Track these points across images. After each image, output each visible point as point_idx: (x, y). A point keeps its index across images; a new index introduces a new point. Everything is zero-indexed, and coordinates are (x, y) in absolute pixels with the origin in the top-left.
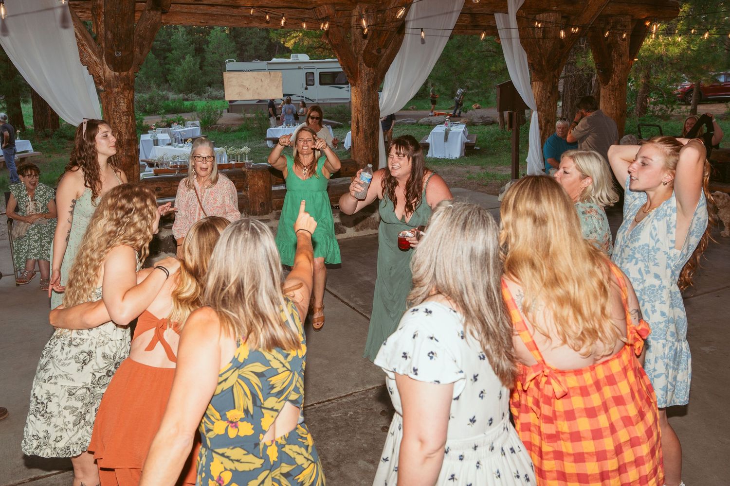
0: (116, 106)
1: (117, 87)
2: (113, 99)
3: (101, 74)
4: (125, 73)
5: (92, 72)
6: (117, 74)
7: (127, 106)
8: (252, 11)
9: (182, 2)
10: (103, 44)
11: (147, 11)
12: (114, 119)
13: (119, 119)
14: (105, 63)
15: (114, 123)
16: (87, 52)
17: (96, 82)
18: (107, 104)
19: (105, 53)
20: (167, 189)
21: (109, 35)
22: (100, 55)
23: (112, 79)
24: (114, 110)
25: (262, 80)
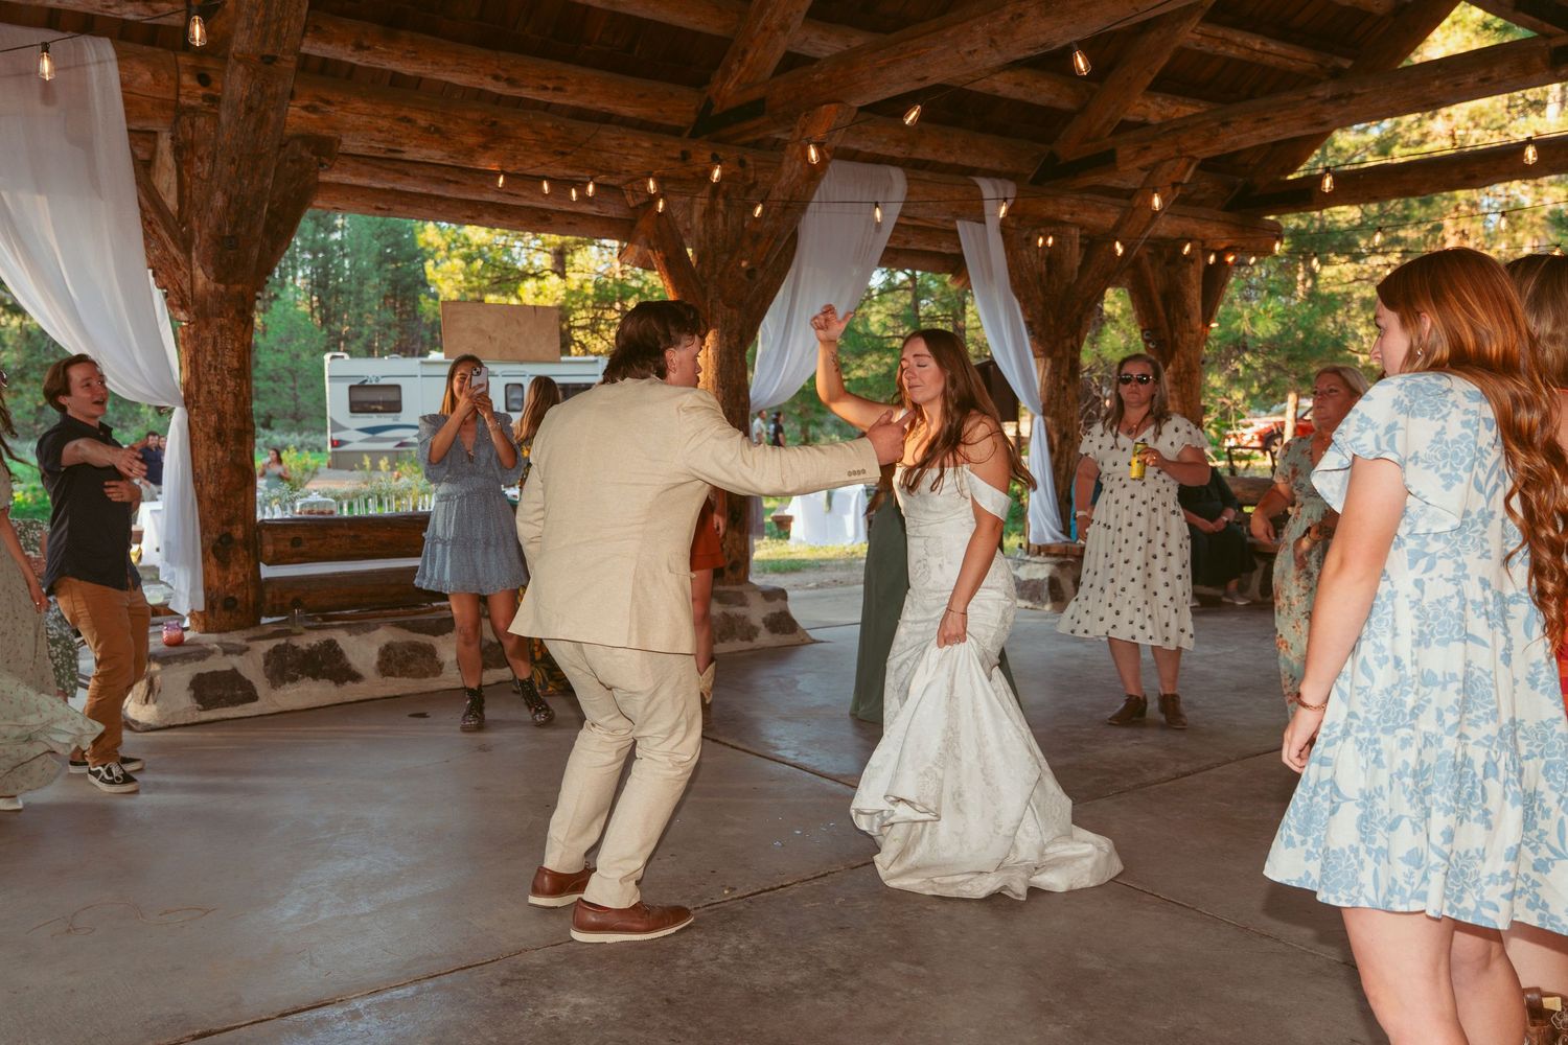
0: (215, 356)
1: (220, 314)
2: (210, 341)
3: (186, 286)
4: (239, 287)
5: (166, 282)
6: (222, 287)
7: (239, 357)
8: (501, 180)
9: (360, 151)
10: (196, 223)
11: (288, 164)
12: (208, 383)
13: (222, 383)
14: (196, 263)
15: (209, 392)
16: (160, 238)
17: (170, 305)
18: (196, 351)
19: (197, 241)
20: (315, 543)
21: (219, 200)
22: (186, 245)
23: (209, 298)
24: (210, 365)
25: (518, 322)
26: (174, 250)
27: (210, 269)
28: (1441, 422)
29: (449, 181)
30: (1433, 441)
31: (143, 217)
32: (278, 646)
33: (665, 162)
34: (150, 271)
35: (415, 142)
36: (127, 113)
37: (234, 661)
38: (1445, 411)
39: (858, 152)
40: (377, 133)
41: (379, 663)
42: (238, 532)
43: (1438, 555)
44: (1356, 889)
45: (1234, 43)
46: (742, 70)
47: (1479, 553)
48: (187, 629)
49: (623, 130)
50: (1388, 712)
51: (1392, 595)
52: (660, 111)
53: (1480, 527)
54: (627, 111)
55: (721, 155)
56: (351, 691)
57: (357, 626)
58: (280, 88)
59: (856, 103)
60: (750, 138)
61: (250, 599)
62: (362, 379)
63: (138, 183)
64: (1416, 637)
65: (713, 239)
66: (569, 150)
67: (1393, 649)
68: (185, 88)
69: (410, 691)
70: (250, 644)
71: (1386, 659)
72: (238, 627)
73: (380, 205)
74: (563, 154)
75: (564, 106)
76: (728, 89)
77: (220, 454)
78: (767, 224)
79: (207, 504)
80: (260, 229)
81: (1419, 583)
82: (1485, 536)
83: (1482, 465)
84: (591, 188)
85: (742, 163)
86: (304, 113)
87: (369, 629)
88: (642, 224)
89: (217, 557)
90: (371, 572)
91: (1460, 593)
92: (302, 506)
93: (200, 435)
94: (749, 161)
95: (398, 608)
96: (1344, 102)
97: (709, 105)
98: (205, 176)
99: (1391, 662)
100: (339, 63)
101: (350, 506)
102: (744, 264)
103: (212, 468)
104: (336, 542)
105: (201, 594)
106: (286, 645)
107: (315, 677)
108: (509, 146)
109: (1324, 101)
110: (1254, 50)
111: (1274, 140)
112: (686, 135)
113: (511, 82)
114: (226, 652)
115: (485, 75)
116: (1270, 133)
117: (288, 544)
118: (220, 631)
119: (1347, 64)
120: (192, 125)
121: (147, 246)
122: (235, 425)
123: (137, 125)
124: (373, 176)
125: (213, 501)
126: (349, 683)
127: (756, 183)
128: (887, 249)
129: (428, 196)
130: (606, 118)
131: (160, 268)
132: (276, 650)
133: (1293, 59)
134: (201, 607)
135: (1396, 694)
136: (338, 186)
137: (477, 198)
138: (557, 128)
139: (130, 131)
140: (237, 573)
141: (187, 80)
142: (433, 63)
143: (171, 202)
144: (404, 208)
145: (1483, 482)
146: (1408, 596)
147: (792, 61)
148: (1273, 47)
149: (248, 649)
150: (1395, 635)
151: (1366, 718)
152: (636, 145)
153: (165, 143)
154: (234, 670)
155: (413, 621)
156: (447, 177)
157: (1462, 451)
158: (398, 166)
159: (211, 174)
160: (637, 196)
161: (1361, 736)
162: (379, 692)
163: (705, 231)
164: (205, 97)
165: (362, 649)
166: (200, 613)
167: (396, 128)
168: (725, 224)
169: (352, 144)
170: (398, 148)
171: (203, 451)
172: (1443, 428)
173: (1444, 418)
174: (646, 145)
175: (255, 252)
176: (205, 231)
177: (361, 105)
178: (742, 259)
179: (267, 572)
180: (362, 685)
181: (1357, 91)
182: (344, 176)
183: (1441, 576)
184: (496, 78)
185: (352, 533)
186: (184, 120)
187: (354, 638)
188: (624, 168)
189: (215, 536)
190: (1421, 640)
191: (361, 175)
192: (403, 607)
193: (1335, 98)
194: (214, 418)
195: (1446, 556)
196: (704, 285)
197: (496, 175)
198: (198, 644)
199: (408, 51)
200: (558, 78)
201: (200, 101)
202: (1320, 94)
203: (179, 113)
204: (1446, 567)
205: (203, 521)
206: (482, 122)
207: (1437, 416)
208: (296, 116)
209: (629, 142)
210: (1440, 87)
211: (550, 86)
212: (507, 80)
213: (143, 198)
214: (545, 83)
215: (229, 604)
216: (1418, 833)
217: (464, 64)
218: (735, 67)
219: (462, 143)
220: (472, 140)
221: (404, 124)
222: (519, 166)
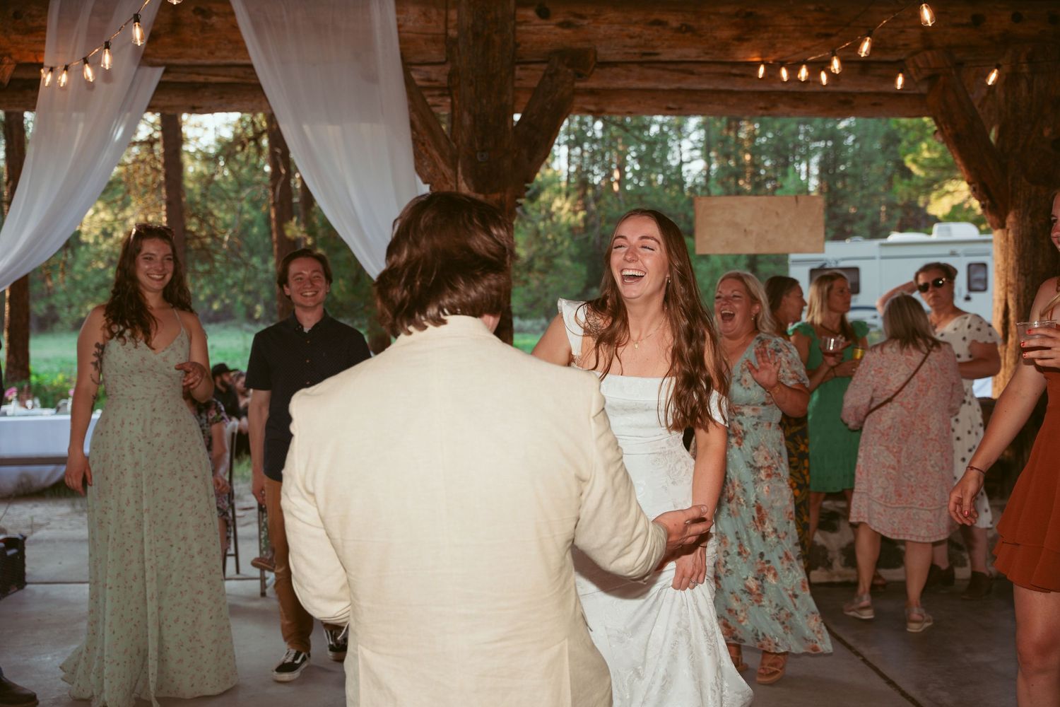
4: (498, 196)
8: (761, 70)
9: (618, 58)
14: (461, 177)
16: (431, 157)
22: (454, 161)
25: (777, 214)
26: (443, 166)
27: (471, 180)
29: (735, 75)
33: (949, 31)
35: (668, 43)
40: (628, 41)
55: (1026, 13)
66: (832, 31)
73: (671, 105)
74: (828, 36)
85: (1054, 19)
86: (558, 30)
102: (1046, 134)
108: (766, 36)
129: (718, 92)
136: (618, 92)
144: (695, 106)
160: (921, 71)
167: (646, 32)
170: (651, 51)
177: (612, 15)
178: (1045, 128)
188: (901, 42)
197: (757, 65)
203: (446, 45)
206: (737, 15)
208: (552, 33)
219: (715, 38)
220: (726, 34)
221: (655, 28)
222: (779, 54)
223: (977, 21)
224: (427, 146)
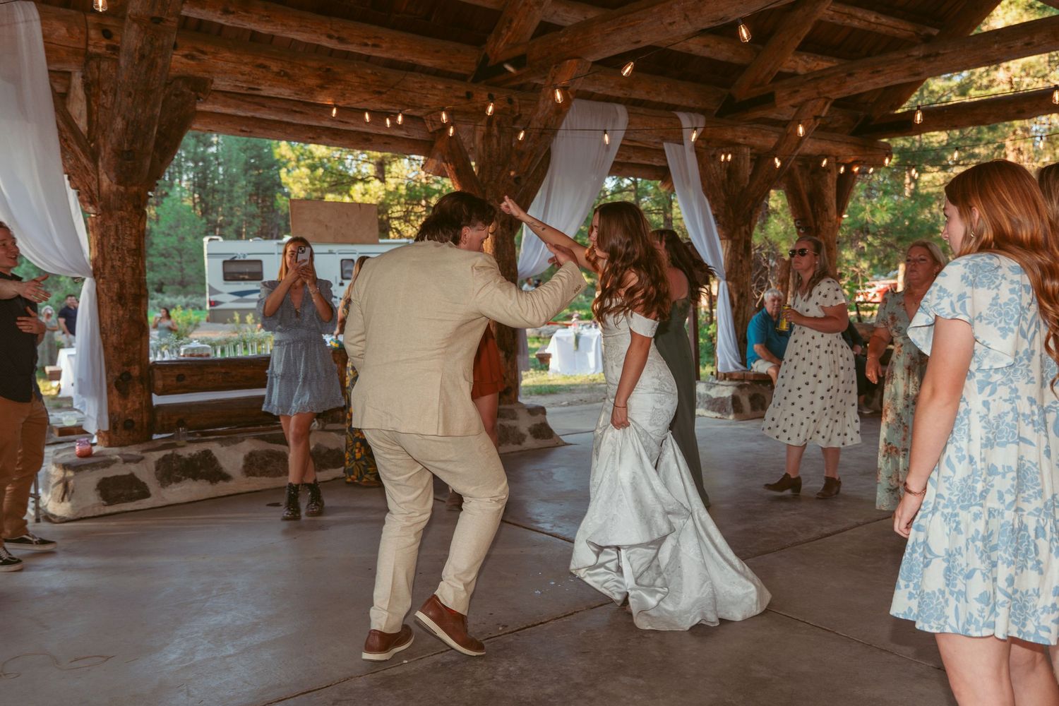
0: (117, 240)
1: (121, 209)
2: (113, 228)
3: (94, 187)
4: (135, 189)
5: (78, 184)
6: (122, 188)
7: (136, 240)
8: (334, 111)
9: (228, 89)
10: (101, 141)
11: (173, 97)
12: (112, 260)
13: (122, 260)
14: (101, 170)
15: (113, 267)
16: (73, 151)
17: (82, 201)
18: (102, 236)
19: (103, 154)
20: (196, 378)
21: (119, 124)
22: (94, 156)
23: (112, 196)
24: (113, 246)
25: (347, 215)
26: (84, 160)
27: (113, 175)
28: (995, 291)
29: (296, 112)
30: (991, 305)
31: (60, 136)
32: (166, 455)
33: (454, 100)
34: (66, 176)
35: (269, 83)
36: (48, 58)
37: (133, 468)
38: (998, 282)
39: (593, 93)
40: (240, 76)
41: (244, 467)
42: (135, 371)
43: (998, 383)
44: (943, 619)
45: (856, 17)
46: (510, 34)
47: (1026, 380)
48: (95, 444)
49: (423, 76)
50: (964, 494)
51: (968, 412)
52: (451, 62)
53: (1025, 362)
54: (427, 62)
55: (495, 94)
56: (222, 488)
57: (228, 439)
58: (166, 41)
59: (591, 59)
60: (515, 83)
61: (145, 420)
62: (231, 257)
63: (56, 110)
64: (984, 441)
65: (490, 156)
66: (384, 90)
67: (968, 450)
68: (91, 39)
69: (268, 487)
70: (144, 455)
71: (964, 457)
72: (135, 442)
73: (244, 128)
74: (380, 93)
75: (380, 58)
76: (499, 46)
77: (121, 312)
78: (529, 145)
79: (111, 350)
80: (152, 144)
81: (986, 404)
82: (1029, 368)
83: (1025, 319)
84: (400, 118)
85: (510, 101)
86: (184, 60)
87: (236, 442)
88: (438, 144)
89: (119, 390)
90: (238, 399)
91: (1014, 409)
92: (185, 351)
93: (105, 299)
94: (516, 100)
95: (258, 425)
96: (932, 59)
97: (486, 59)
98: (108, 105)
99: (967, 460)
100: (212, 23)
101: (223, 351)
102: (512, 173)
103: (115, 322)
104: (211, 377)
105: (106, 418)
106: (172, 455)
107: (195, 478)
108: (339, 87)
109: (918, 59)
110: (870, 22)
111: (885, 86)
112: (469, 80)
113: (341, 40)
114: (125, 461)
115: (321, 34)
116: (881, 81)
117: (174, 379)
118: (120, 446)
119: (935, 32)
120: (98, 68)
121: (63, 158)
122: (133, 291)
123: (56, 67)
124: (238, 107)
125: (116, 348)
126: (221, 483)
127: (520, 115)
128: (615, 163)
129: (280, 122)
130: (412, 68)
131: (76, 174)
132: (164, 459)
133: (898, 29)
134: (106, 428)
135: (970, 482)
136: (212, 114)
137: (317, 124)
138: (375, 74)
139: (50, 71)
140: (134, 402)
141: (93, 33)
142: (282, 25)
143: (82, 124)
144: (262, 131)
145: (1026, 331)
146: (978, 413)
147: (545, 28)
148: (883, 20)
149: (142, 458)
150: (970, 440)
151: (950, 499)
152: (433, 87)
153: (77, 81)
154: (132, 475)
155: (270, 435)
156: (294, 108)
157: (1012, 310)
158: (257, 100)
159: (113, 104)
160: (435, 124)
161: (946, 511)
162: (244, 489)
163: (484, 150)
164: (108, 47)
165: (231, 457)
166: (106, 432)
167: (254, 72)
168: (499, 144)
169: (221, 84)
170: (256, 87)
171: (108, 311)
172: (997, 295)
173: (997, 287)
174: (441, 87)
175: (148, 163)
176: (109, 147)
177: (227, 55)
178: (511, 170)
179: (157, 400)
180: (231, 483)
181: (941, 52)
182: (216, 106)
183: (1001, 398)
184: (330, 37)
185: (223, 371)
186: (93, 64)
187: (225, 448)
188: (425, 104)
189: (117, 374)
190: (989, 444)
191: (229, 106)
192: (263, 425)
193: (926, 57)
194: (116, 285)
195: (1003, 384)
196: (483, 189)
197: (331, 108)
198: (104, 456)
199: (263, 16)
200: (376, 37)
201: (104, 49)
202: (916, 53)
203: (88, 58)
204: (1004, 392)
205: (108, 363)
206: (320, 69)
207: (993, 286)
208: (178, 62)
209: (428, 85)
210: (998, 49)
211: (369, 43)
212: (338, 38)
213: (60, 122)
214: (366, 41)
215: (128, 425)
216: (987, 581)
217: (306, 27)
218: (504, 32)
219: (305, 84)
220: (312, 82)
221: (261, 70)
222: (347, 101)
223: (469, 96)
224: (69, 142)
